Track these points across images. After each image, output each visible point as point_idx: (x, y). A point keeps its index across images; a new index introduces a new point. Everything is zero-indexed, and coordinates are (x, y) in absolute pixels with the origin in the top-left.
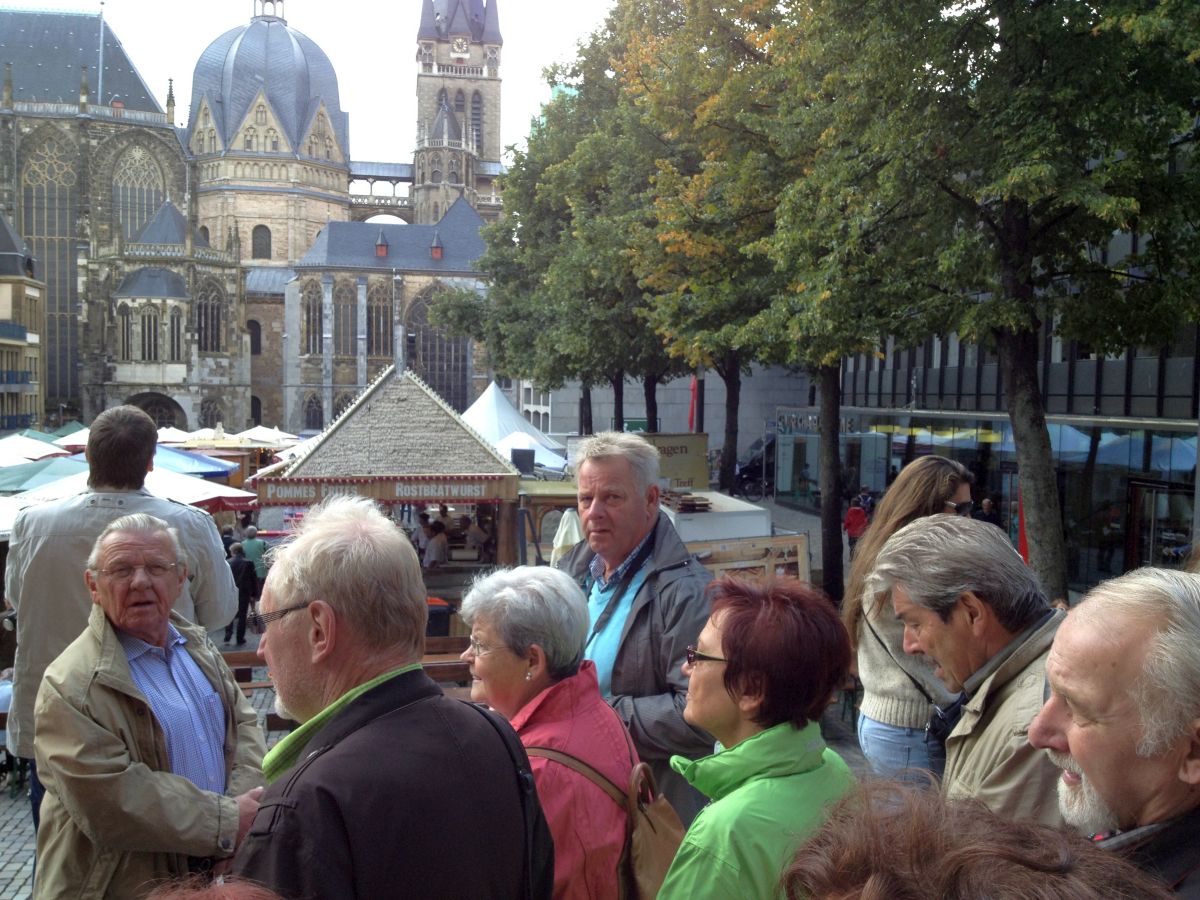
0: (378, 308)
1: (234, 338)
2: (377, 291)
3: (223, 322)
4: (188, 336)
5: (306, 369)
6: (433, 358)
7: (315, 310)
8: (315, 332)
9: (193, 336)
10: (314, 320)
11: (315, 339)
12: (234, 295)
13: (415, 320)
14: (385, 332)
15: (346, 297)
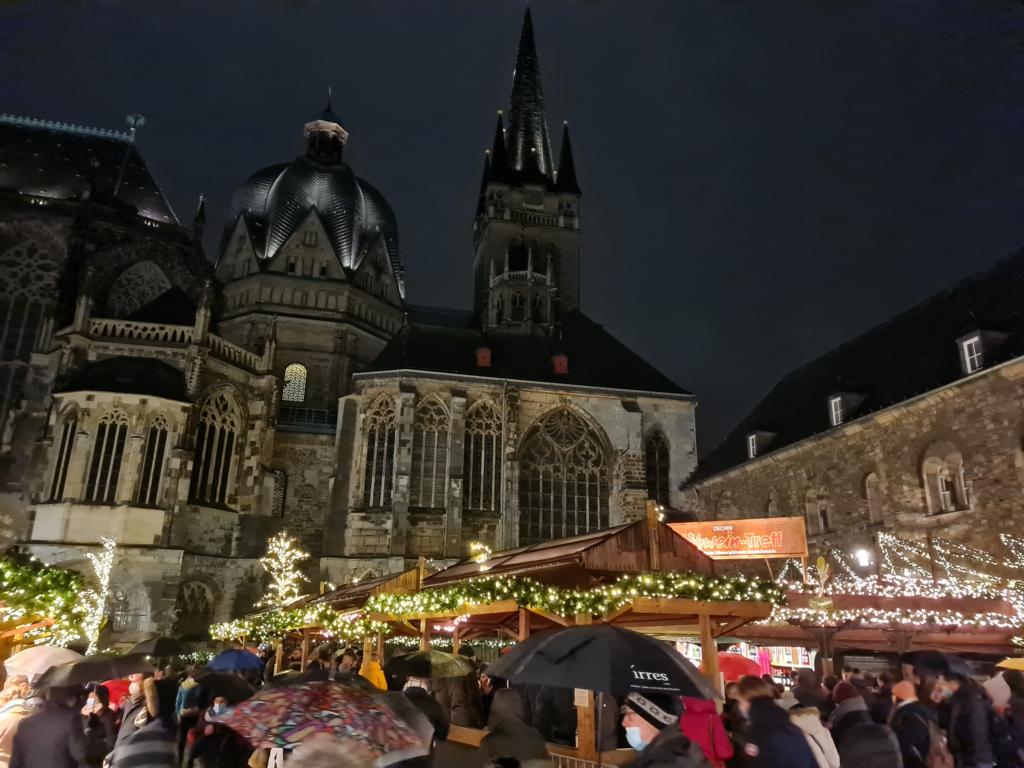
0: (478, 437)
1: (250, 481)
2: (478, 414)
3: (234, 458)
4: (176, 463)
5: (361, 530)
6: (558, 516)
7: (382, 440)
8: (379, 473)
9: (184, 465)
10: (380, 454)
11: (378, 483)
12: (257, 418)
13: (533, 459)
14: (488, 473)
15: (431, 420)
